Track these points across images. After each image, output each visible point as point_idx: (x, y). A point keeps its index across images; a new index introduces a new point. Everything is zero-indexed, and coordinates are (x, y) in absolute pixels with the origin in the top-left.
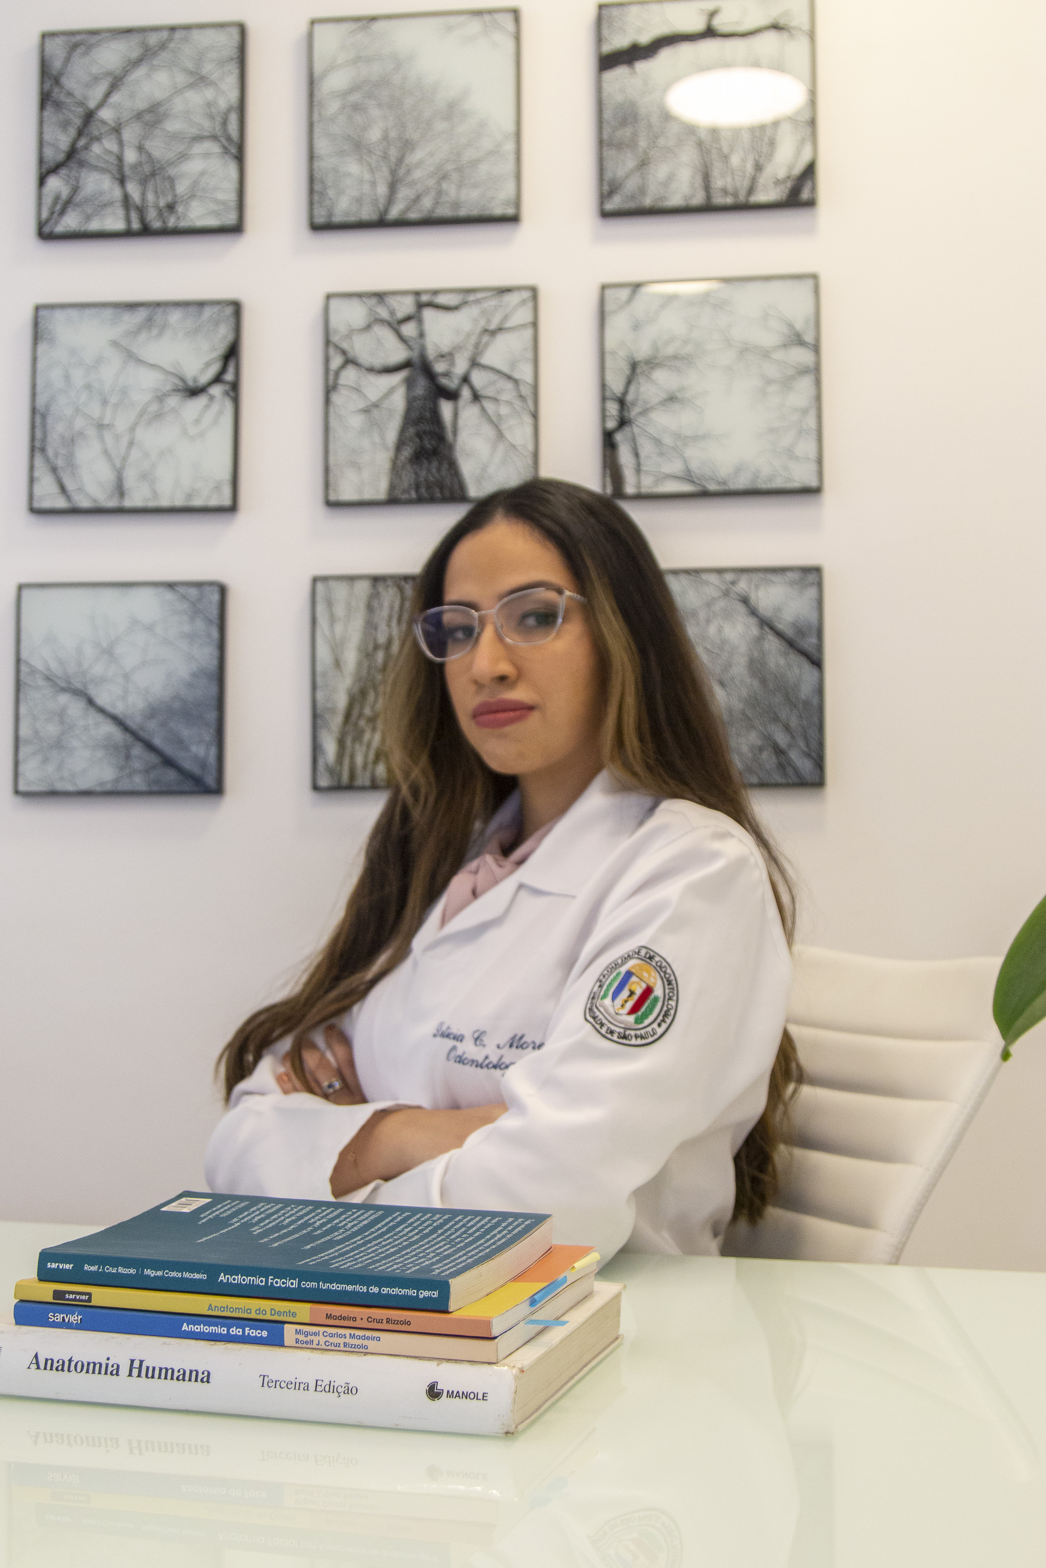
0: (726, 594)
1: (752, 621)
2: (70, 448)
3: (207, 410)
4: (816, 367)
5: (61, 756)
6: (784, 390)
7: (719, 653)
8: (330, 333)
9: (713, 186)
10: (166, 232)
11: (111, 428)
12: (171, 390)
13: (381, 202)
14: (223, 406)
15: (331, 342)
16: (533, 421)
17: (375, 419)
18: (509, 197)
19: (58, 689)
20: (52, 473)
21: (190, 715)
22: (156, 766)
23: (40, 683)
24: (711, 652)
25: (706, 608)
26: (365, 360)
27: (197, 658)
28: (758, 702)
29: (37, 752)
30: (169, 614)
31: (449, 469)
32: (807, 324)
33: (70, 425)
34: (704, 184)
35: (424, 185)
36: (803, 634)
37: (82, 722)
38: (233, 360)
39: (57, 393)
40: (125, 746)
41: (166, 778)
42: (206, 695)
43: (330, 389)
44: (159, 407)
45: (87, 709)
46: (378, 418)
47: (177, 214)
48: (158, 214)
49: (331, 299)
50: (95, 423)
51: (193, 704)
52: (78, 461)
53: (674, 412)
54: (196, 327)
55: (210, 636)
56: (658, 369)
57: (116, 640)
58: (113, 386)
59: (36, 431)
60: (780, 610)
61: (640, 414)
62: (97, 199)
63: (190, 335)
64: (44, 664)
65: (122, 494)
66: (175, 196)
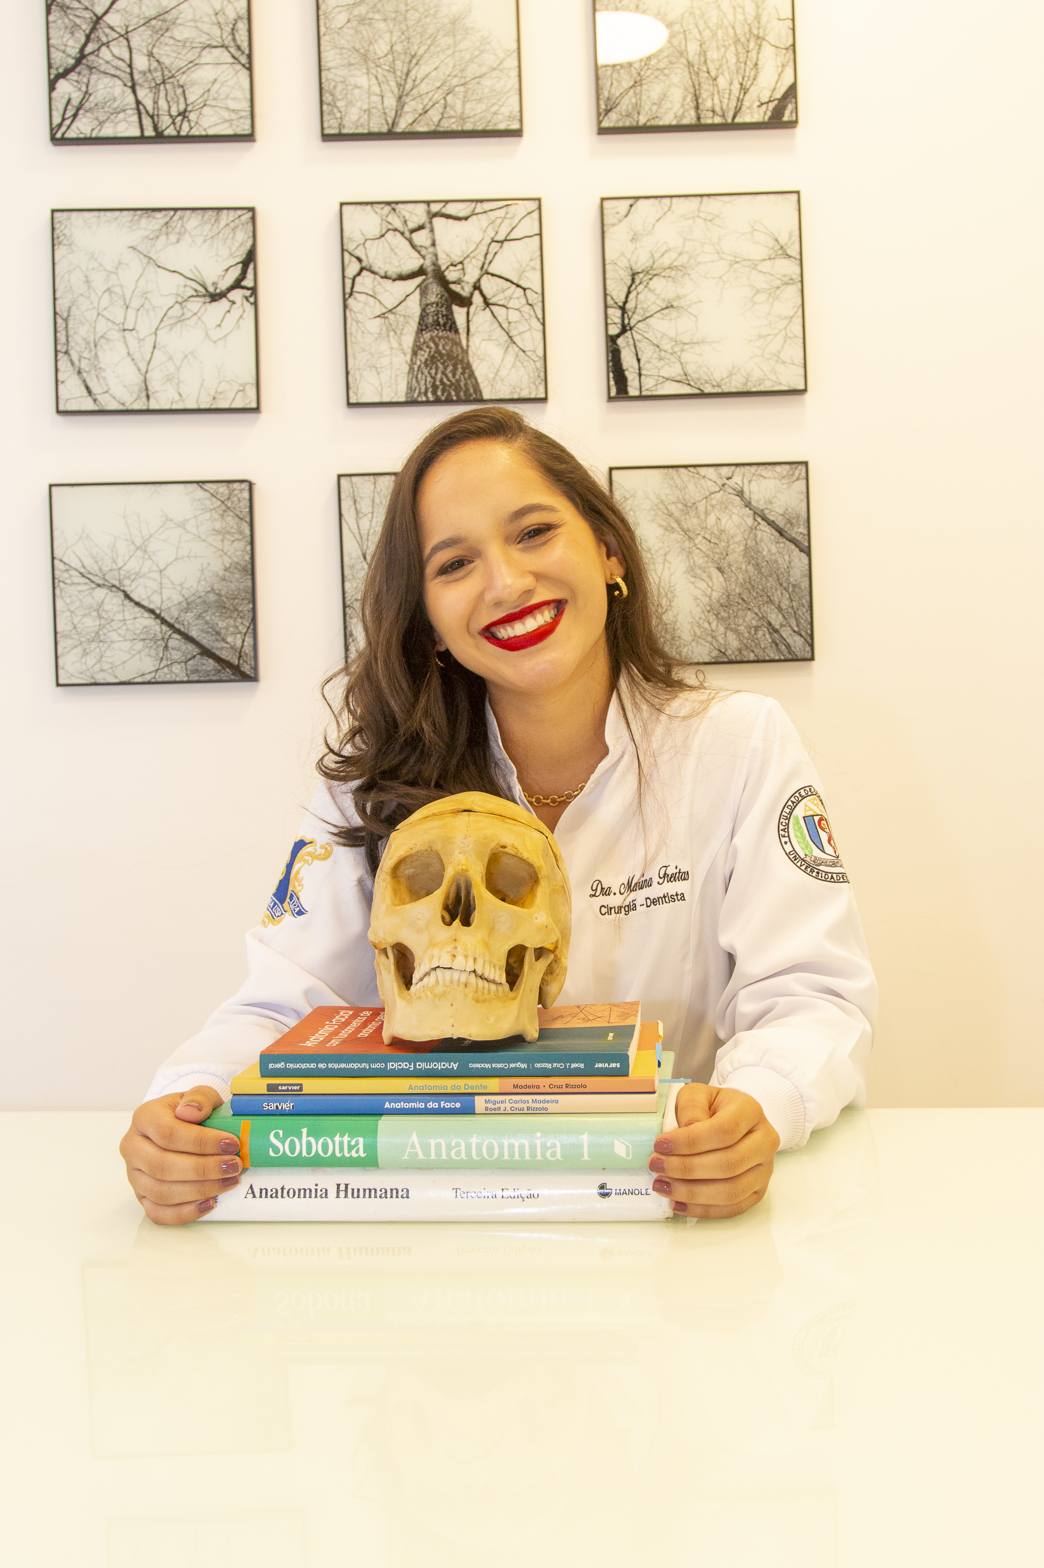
0: (724, 486)
1: (747, 513)
2: (94, 352)
3: (228, 314)
4: (799, 279)
5: (100, 649)
6: (771, 300)
7: (717, 542)
8: (345, 241)
9: (701, 107)
10: (179, 139)
11: (134, 332)
12: (192, 296)
13: (389, 114)
14: (244, 311)
15: (347, 250)
16: (540, 327)
17: (391, 325)
18: (511, 112)
19: (94, 586)
20: (76, 377)
21: (225, 608)
22: (194, 657)
23: (75, 580)
24: (710, 541)
25: (704, 501)
26: (380, 268)
27: (229, 554)
28: (753, 586)
29: (76, 646)
30: (200, 512)
31: (463, 373)
32: (790, 238)
33: (93, 330)
34: (693, 105)
35: (430, 100)
36: (792, 524)
37: (120, 617)
38: (251, 266)
39: (78, 297)
40: (163, 639)
41: (204, 667)
42: (239, 589)
43: (347, 296)
44: (180, 313)
45: (123, 605)
46: (394, 324)
47: (189, 121)
48: (170, 121)
49: (345, 208)
50: (117, 328)
51: (227, 598)
52: (102, 365)
53: (671, 319)
54: (213, 234)
55: (241, 533)
56: (655, 279)
57: (149, 538)
58: (134, 291)
59: (58, 335)
60: (771, 503)
61: (640, 321)
62: (109, 107)
63: (208, 242)
64: (79, 562)
65: (148, 397)
66: (187, 105)
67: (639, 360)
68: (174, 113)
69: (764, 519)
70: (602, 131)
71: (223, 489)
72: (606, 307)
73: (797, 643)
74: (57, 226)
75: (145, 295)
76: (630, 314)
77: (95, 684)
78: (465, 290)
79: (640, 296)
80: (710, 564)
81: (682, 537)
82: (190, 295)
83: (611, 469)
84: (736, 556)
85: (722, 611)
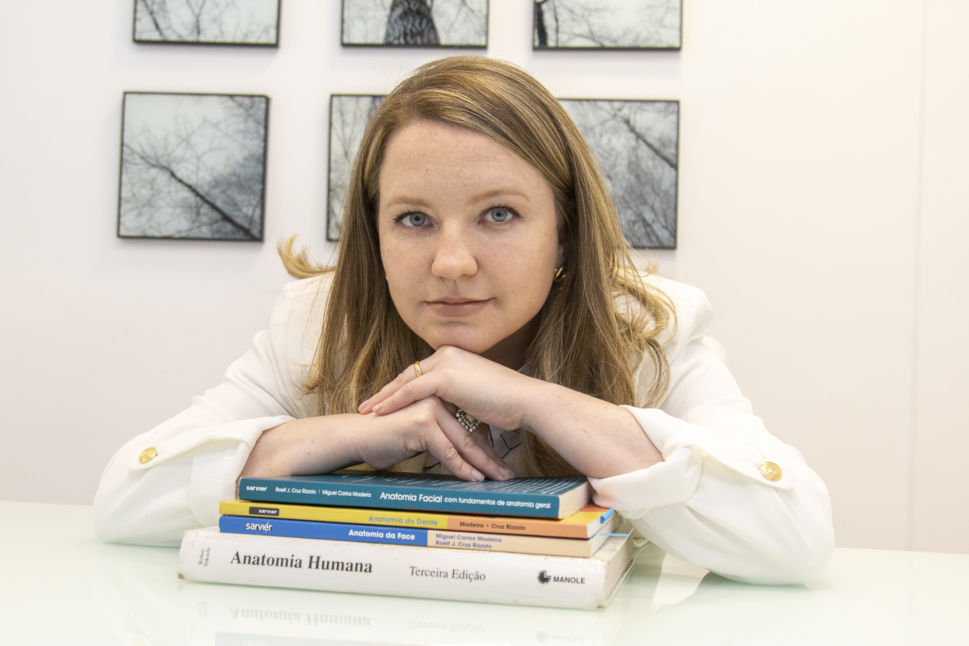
0: (615, 116)
1: (632, 135)
5: (151, 212)
19: (150, 166)
20: (149, 17)
21: (242, 187)
22: (218, 221)
23: (137, 161)
25: (599, 127)
27: (248, 148)
28: (633, 192)
29: (133, 209)
30: (229, 117)
31: (427, 25)
36: (664, 146)
37: (166, 189)
40: (196, 207)
41: (224, 230)
42: (253, 173)
45: (169, 181)
51: (244, 180)
52: (168, 9)
55: (259, 133)
57: (192, 134)
60: (650, 129)
64: (140, 148)
65: (199, 33)
67: (557, 20)
69: (645, 141)
71: (247, 101)
73: (664, 235)
77: (145, 238)
84: (622, 167)
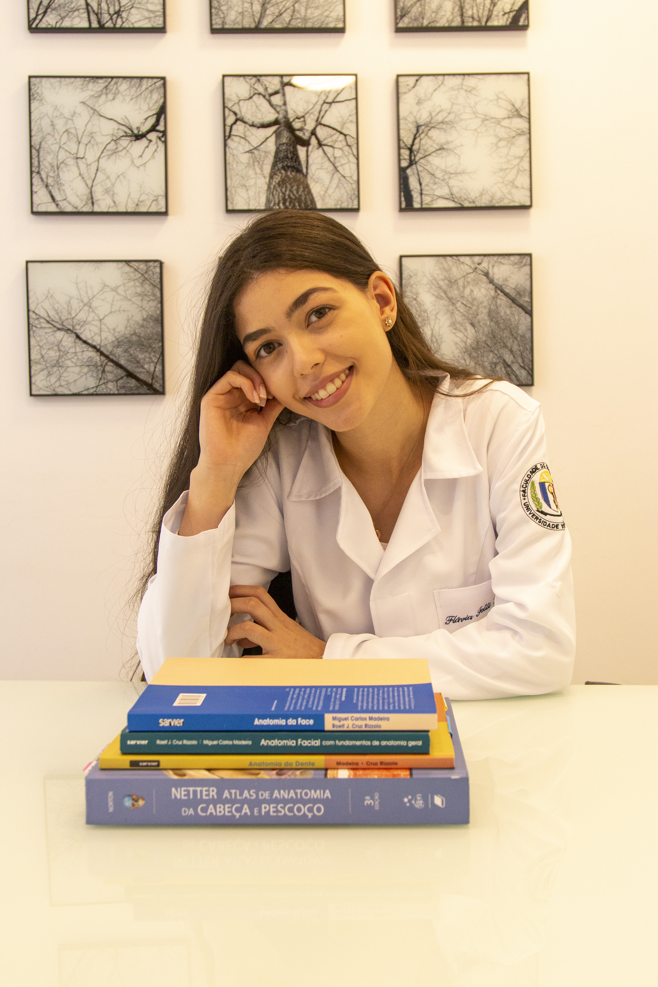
0: (476, 269)
2: (56, 173)
3: (147, 149)
4: (528, 131)
5: (59, 372)
6: (509, 145)
7: (471, 306)
8: (226, 101)
9: (465, 15)
10: (115, 30)
11: (84, 160)
12: (123, 136)
13: (256, 16)
14: (158, 147)
15: (227, 107)
16: (355, 161)
17: (256, 157)
18: (338, 16)
19: (56, 329)
20: (44, 189)
21: (143, 345)
22: (122, 378)
23: (43, 325)
24: (466, 306)
25: (462, 279)
26: (249, 119)
27: (146, 309)
28: (494, 337)
29: (43, 370)
30: (127, 281)
31: (304, 191)
32: (523, 103)
33: (56, 157)
34: (459, 13)
35: (284, 6)
36: (520, 295)
37: (72, 350)
38: (163, 117)
39: (46, 135)
40: (102, 365)
41: (129, 385)
42: (152, 333)
43: (227, 138)
44: (115, 147)
45: (75, 342)
46: (258, 157)
47: (122, 18)
48: (109, 18)
49: (226, 78)
50: (72, 156)
51: (144, 338)
52: (62, 182)
53: (442, 157)
54: (138, 94)
55: (154, 295)
56: (432, 130)
57: (93, 297)
58: (84, 132)
59: (33, 160)
60: (506, 280)
61: (421, 158)
62: (68, 7)
63: (134, 100)
64: (45, 312)
65: (93, 204)
66: (120, 7)
67: (421, 184)
68: (112, 12)
69: (502, 291)
70: (399, 30)
71: (142, 266)
72: (399, 148)
73: (523, 374)
74: (32, 87)
75: (92, 135)
76: (415, 153)
77: (56, 395)
78: (305, 136)
79: (423, 142)
80: (466, 321)
81: (447, 302)
82: (121, 135)
83: (401, 257)
84: (483, 315)
85: (473, 352)
